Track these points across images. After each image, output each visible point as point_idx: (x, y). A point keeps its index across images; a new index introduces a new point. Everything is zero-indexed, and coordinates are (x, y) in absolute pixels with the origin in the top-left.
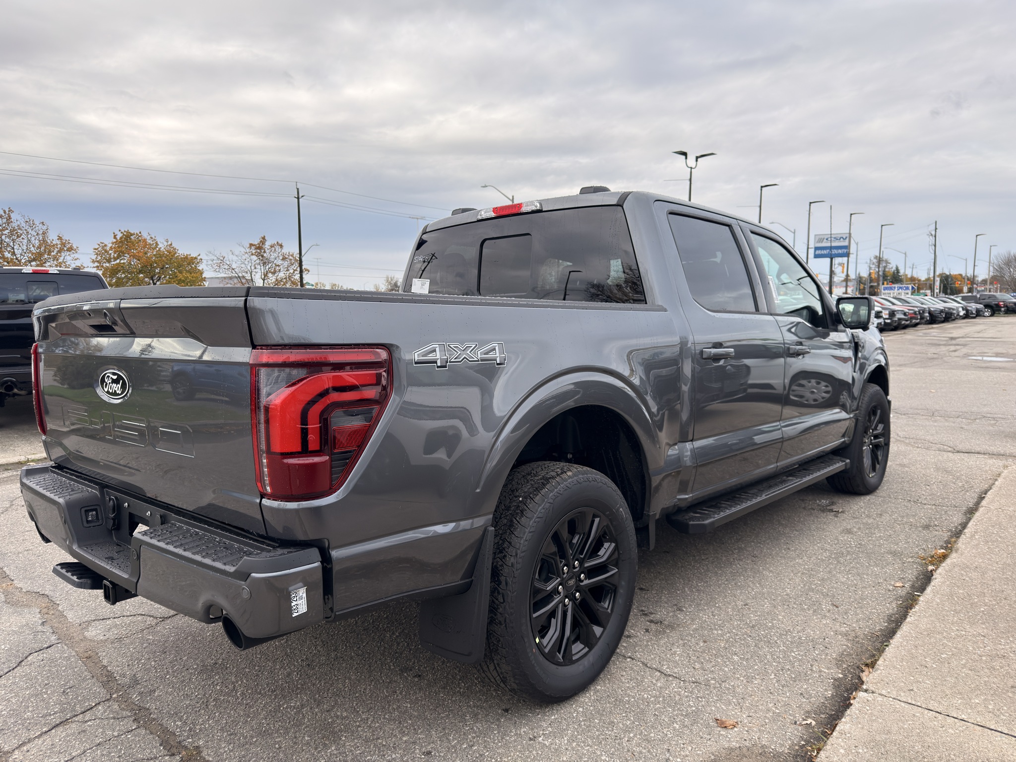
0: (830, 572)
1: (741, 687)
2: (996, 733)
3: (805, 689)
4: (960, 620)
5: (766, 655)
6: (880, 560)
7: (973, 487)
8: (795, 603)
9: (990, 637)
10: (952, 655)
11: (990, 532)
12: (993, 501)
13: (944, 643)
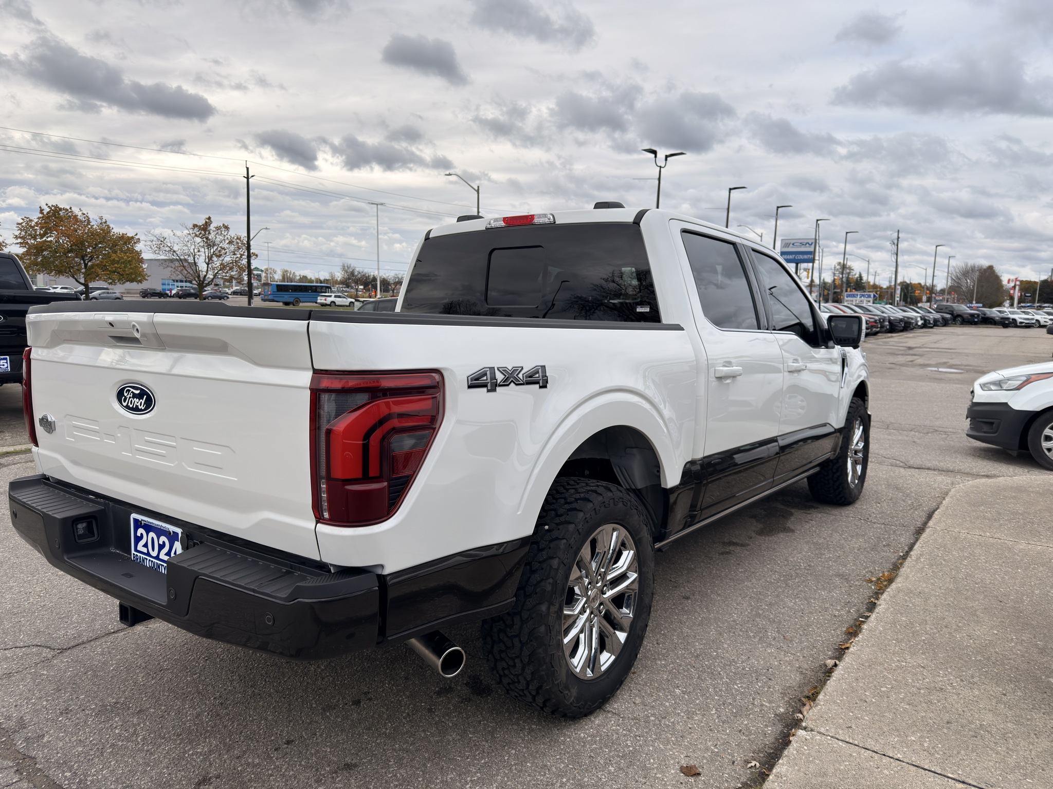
0: (778, 596)
1: (681, 724)
2: (930, 773)
3: (746, 725)
4: (901, 649)
5: (709, 688)
6: (828, 583)
7: (921, 505)
8: (741, 630)
9: (930, 668)
10: (892, 688)
11: (935, 555)
12: (939, 521)
13: (884, 675)
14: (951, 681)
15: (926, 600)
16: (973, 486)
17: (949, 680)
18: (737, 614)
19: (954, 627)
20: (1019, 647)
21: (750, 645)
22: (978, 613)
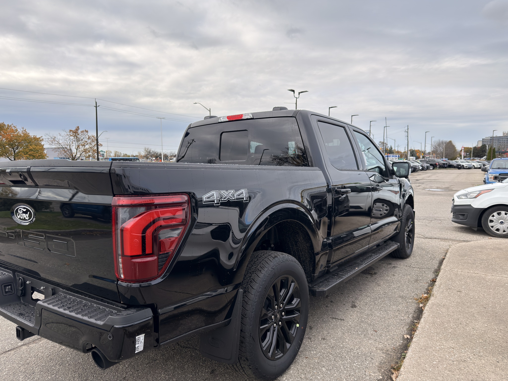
8: (354, 331)
9: (457, 349)
10: (439, 362)
11: (448, 284)
12: (447, 266)
13: (434, 354)
14: (469, 356)
15: (448, 309)
16: (460, 247)
17: (468, 355)
18: (351, 321)
19: (465, 324)
20: (500, 334)
21: (360, 339)
22: (475, 315)
